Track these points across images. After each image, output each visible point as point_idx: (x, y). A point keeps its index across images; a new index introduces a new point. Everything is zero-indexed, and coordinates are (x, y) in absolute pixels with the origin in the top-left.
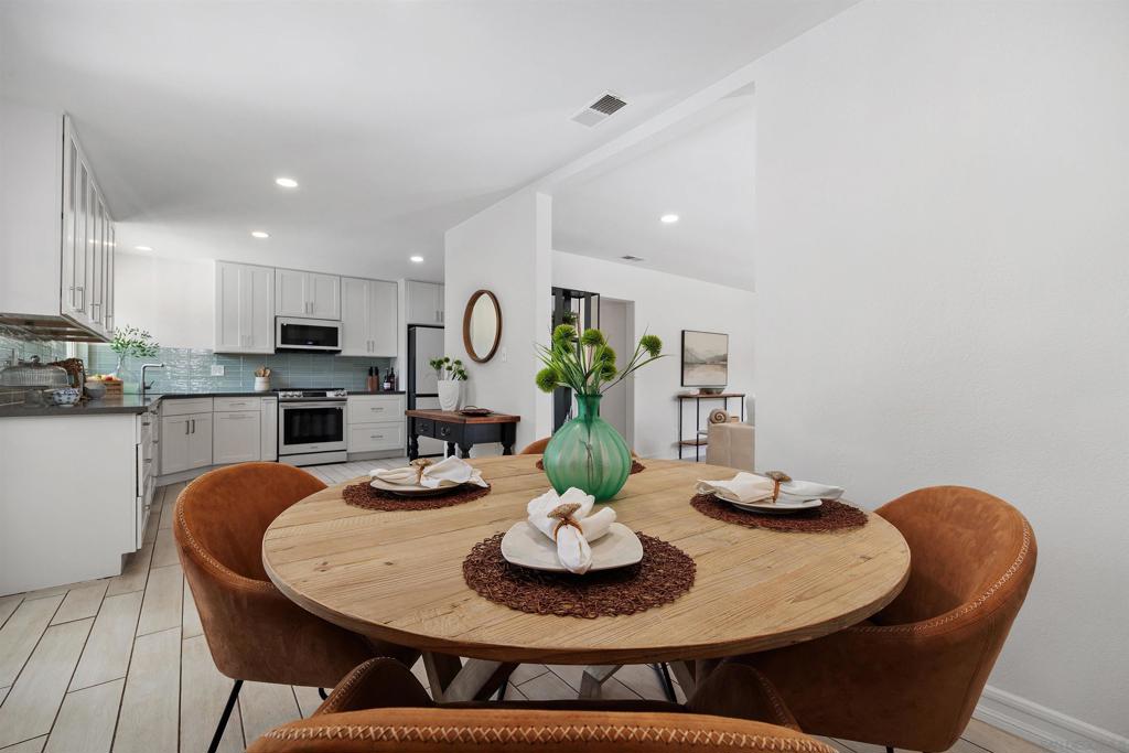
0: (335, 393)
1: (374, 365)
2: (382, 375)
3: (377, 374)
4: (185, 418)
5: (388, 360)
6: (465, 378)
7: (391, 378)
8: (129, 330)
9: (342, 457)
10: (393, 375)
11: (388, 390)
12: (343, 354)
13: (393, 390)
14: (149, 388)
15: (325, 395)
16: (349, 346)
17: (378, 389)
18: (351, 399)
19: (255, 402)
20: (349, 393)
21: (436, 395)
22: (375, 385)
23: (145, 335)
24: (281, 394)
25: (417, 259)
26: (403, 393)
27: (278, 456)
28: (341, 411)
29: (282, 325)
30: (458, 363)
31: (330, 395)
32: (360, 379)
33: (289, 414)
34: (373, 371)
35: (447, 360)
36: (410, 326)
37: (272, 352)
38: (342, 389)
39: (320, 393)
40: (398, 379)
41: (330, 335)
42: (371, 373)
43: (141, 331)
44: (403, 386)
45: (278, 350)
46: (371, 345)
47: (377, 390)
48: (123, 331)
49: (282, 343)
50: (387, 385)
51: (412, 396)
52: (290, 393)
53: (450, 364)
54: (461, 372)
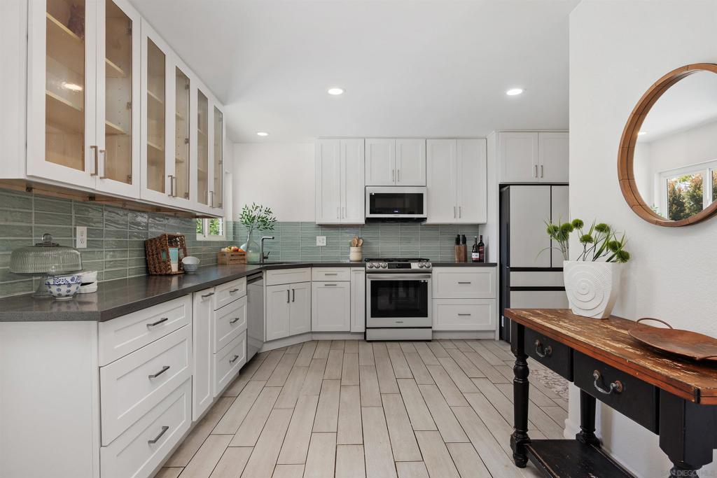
0: (420, 264)
1: (461, 233)
2: (470, 244)
3: (464, 242)
4: (287, 287)
5: (476, 227)
6: (624, 257)
7: (480, 247)
8: (255, 207)
9: (427, 334)
10: (482, 244)
11: (476, 261)
12: (429, 222)
13: (481, 262)
14: (267, 258)
15: (409, 266)
16: (435, 213)
17: (466, 260)
18: (436, 270)
19: (344, 273)
20: (435, 265)
21: (563, 289)
22: (462, 255)
23: (268, 212)
24: (368, 264)
25: (515, 92)
26: (494, 265)
27: (366, 328)
28: (425, 284)
29: (371, 195)
30: (602, 228)
31: (415, 266)
32: (445, 248)
33: (375, 285)
34: (462, 240)
35: (578, 224)
36: (501, 186)
37: (363, 222)
38: (428, 260)
39: (404, 264)
40: (487, 248)
41: (415, 202)
42: (458, 242)
43: (264, 209)
44: (494, 256)
45: (368, 220)
46: (457, 211)
47: (464, 262)
48: (250, 208)
49: (371, 212)
50: (475, 256)
51: (505, 268)
52: (376, 264)
53: (585, 230)
54: (614, 246)
